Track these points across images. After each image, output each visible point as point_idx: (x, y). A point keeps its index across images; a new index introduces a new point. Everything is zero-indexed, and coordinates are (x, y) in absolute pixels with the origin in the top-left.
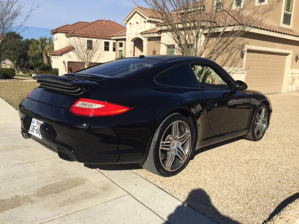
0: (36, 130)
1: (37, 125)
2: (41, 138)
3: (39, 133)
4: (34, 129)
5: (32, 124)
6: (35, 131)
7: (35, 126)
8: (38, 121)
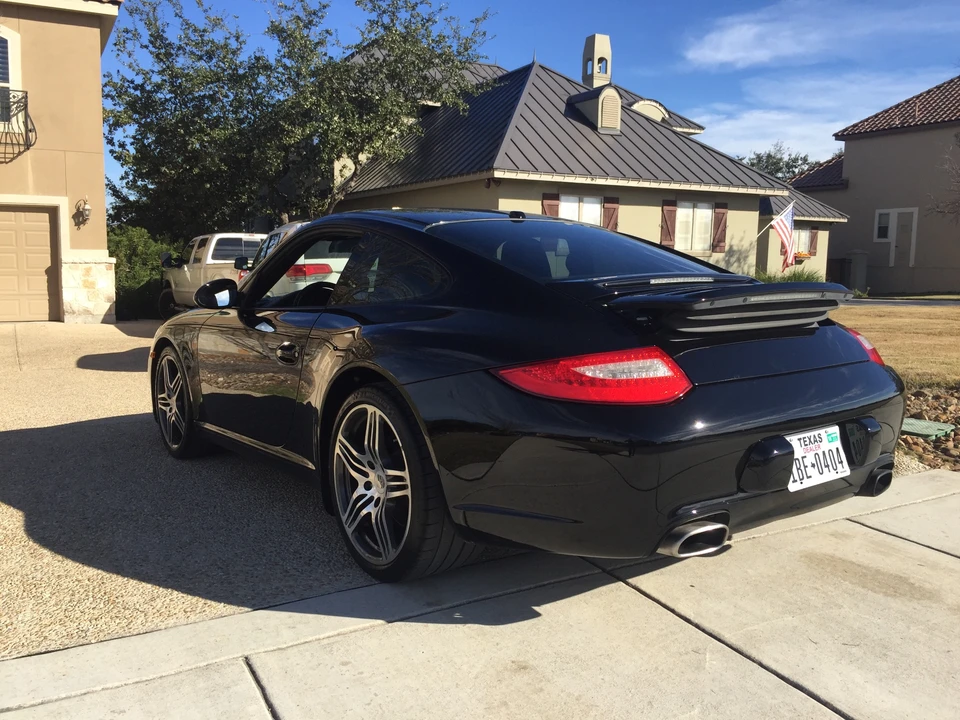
0: (813, 466)
1: (807, 451)
3: (827, 466)
4: (806, 467)
6: (810, 471)
7: (803, 458)
8: (801, 436)
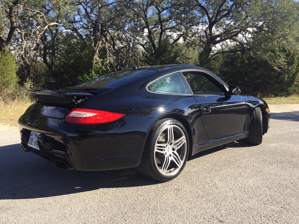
1: (35, 138)
2: (39, 149)
3: (37, 144)
5: (31, 137)
6: (33, 143)
